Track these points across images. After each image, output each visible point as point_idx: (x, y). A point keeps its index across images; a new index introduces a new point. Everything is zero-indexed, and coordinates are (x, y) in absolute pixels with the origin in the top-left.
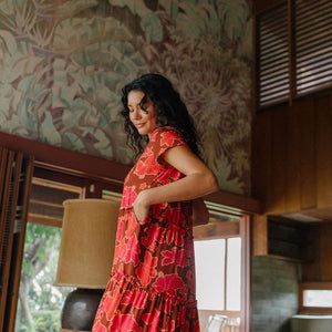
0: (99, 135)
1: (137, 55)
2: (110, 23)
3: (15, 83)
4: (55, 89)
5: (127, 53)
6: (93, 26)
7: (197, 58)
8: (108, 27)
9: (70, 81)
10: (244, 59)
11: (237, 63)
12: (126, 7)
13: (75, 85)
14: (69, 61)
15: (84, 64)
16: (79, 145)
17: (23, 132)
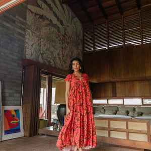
0: (52, 61)
1: (59, 38)
2: (53, 29)
3: (32, 46)
4: (41, 48)
5: (57, 38)
6: (49, 29)
7: (71, 40)
8: (53, 30)
9: (45, 45)
10: (81, 40)
11: (80, 41)
12: (56, 24)
13: (46, 46)
14: (44, 39)
15: (48, 40)
16: (47, 63)
17: (35, 60)
